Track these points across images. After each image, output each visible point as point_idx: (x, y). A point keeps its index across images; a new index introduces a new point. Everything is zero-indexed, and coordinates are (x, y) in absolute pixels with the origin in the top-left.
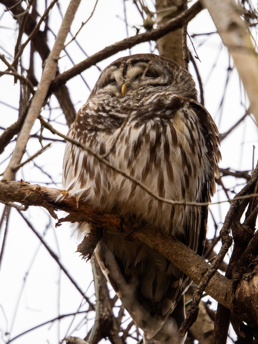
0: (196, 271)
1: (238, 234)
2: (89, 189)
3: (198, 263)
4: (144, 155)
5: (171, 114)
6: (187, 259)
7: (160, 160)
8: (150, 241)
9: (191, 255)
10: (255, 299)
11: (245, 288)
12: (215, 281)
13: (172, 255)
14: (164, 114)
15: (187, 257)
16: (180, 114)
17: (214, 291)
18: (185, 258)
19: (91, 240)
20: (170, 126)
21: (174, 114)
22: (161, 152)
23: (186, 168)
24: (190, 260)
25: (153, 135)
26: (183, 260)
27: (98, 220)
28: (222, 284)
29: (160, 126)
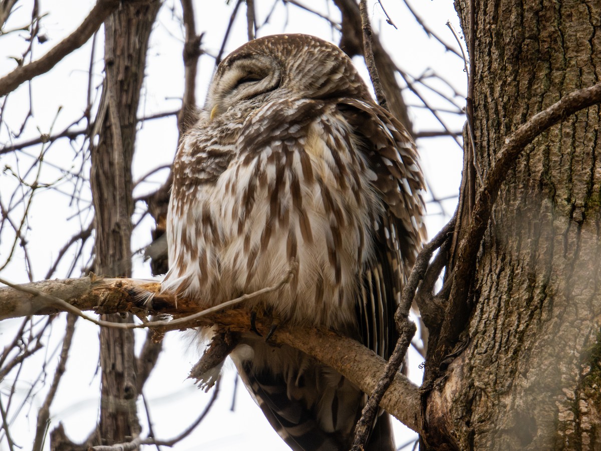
0: (372, 382)
1: (427, 315)
2: (191, 276)
3: (375, 369)
4: (262, 209)
5: (299, 131)
6: (358, 365)
7: (287, 211)
8: (301, 344)
9: (365, 357)
10: (449, 421)
11: (437, 403)
12: (400, 395)
13: (337, 361)
14: (286, 133)
15: (359, 362)
16: (317, 127)
17: (401, 412)
18: (355, 364)
19: (211, 355)
20: (300, 152)
21: (305, 131)
22: (287, 198)
23: (332, 216)
24: (362, 366)
25: (271, 172)
26: (353, 368)
27: (220, 320)
28: (411, 400)
29: (281, 155)
